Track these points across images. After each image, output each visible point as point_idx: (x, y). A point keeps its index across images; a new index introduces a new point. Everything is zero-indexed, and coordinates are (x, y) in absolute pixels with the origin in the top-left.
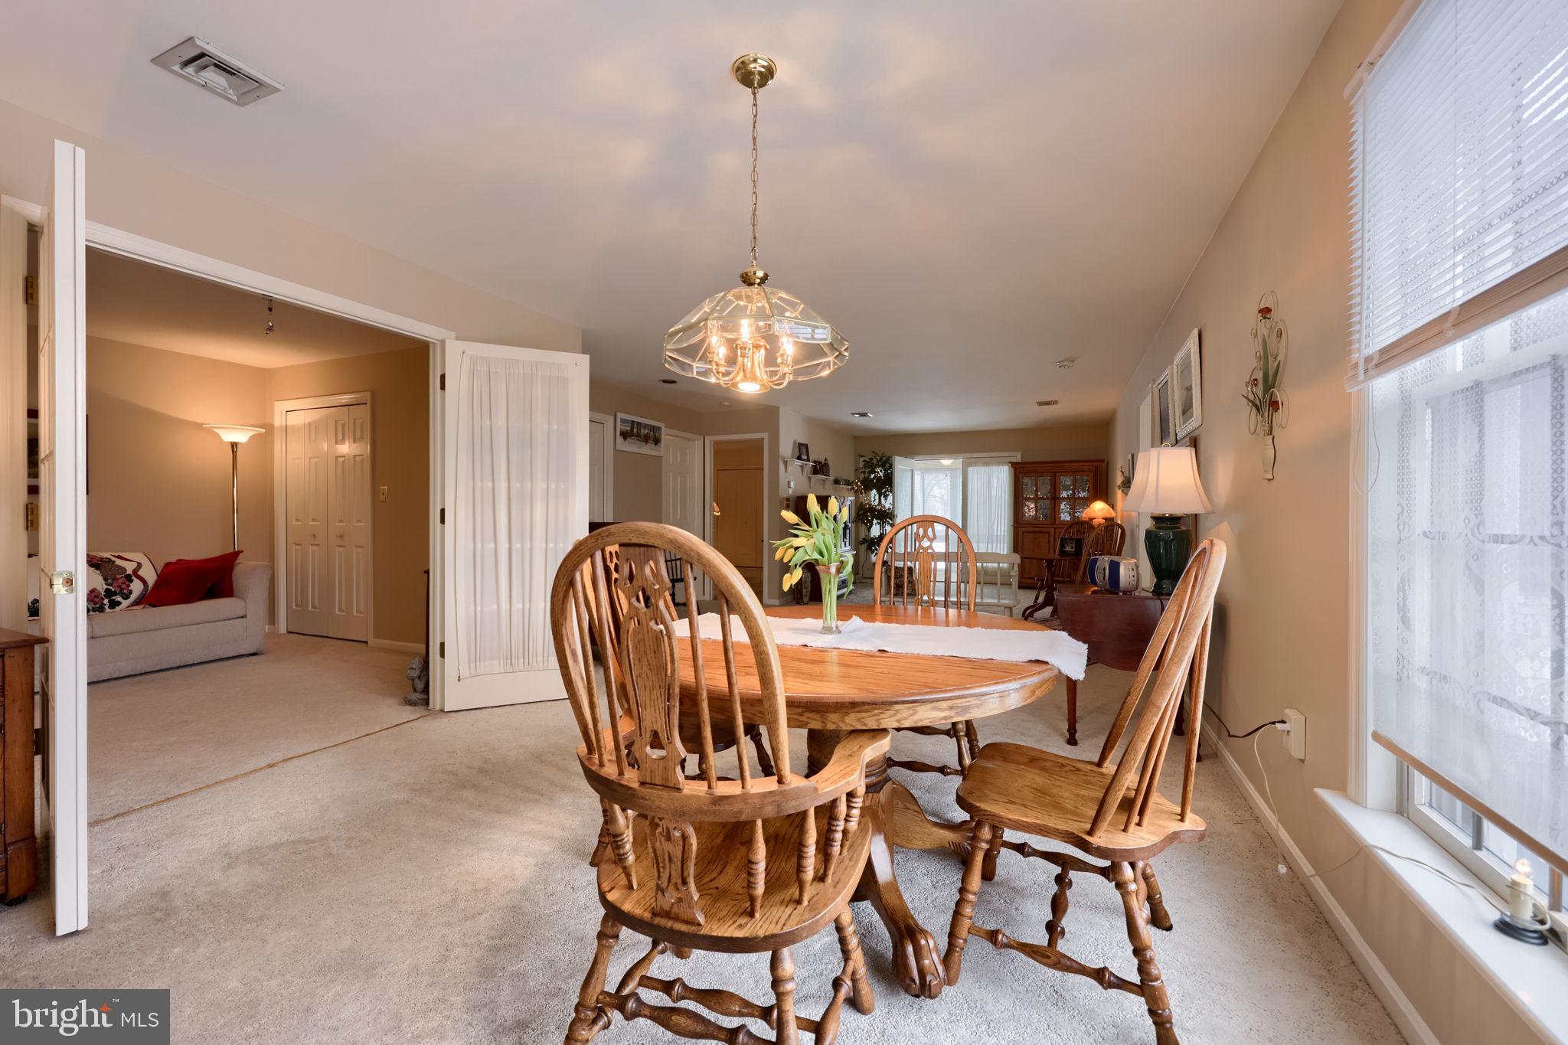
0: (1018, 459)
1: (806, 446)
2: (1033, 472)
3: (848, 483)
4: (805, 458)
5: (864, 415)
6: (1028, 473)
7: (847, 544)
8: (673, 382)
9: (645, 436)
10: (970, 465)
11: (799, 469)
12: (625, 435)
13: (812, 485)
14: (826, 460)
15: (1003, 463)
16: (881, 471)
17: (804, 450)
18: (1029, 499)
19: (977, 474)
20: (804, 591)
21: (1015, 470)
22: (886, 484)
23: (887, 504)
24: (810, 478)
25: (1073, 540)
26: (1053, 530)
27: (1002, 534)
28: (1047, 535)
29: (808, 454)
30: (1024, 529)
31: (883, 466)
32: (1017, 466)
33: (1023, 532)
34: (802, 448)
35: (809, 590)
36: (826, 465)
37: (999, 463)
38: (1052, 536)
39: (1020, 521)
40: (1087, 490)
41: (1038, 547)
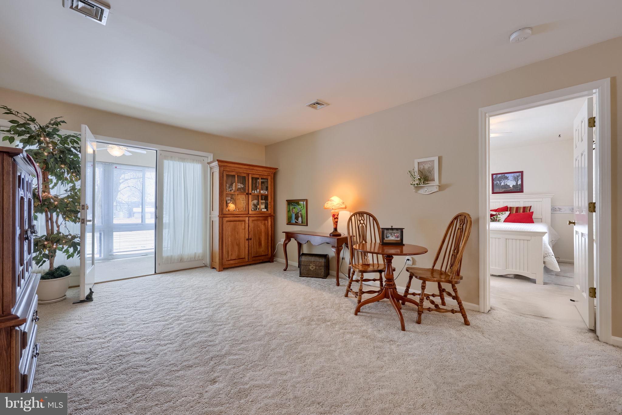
2: (232, 171)
6: (230, 172)
10: (164, 157)
21: (221, 168)
30: (226, 219)
33: (227, 222)
37: (195, 160)
38: (247, 224)
39: (224, 212)
40: (267, 189)
41: (238, 233)
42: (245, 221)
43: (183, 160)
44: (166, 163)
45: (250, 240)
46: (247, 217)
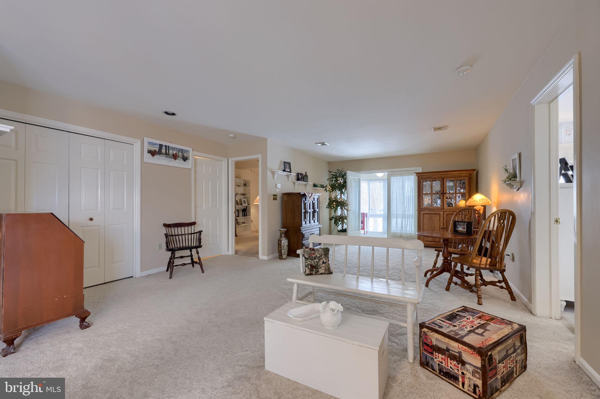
0: (420, 171)
1: (289, 164)
2: (428, 178)
3: (322, 186)
4: (289, 170)
5: (323, 144)
6: (426, 179)
7: (316, 221)
8: (173, 114)
9: (173, 155)
10: (392, 175)
11: (286, 177)
12: (153, 153)
13: (296, 187)
14: (306, 173)
15: (411, 174)
16: (342, 180)
17: (288, 166)
18: (426, 194)
19: (396, 181)
20: (283, 251)
21: (418, 177)
22: (343, 187)
23: (344, 197)
24: (294, 183)
25: (465, 222)
26: (442, 212)
27: (411, 213)
28: (439, 215)
29: (290, 168)
30: (424, 212)
31: (343, 177)
32: (419, 175)
33: (424, 214)
34: (286, 164)
35: (287, 250)
36: (306, 176)
37: (408, 174)
38: (442, 216)
39: (422, 207)
40: (464, 188)
41: (433, 223)
42: (440, 214)
43: (401, 175)
44: (392, 178)
45: (444, 229)
46: (442, 211)
